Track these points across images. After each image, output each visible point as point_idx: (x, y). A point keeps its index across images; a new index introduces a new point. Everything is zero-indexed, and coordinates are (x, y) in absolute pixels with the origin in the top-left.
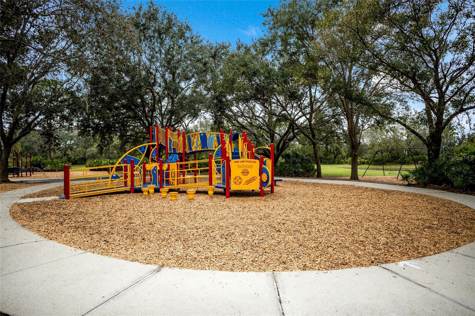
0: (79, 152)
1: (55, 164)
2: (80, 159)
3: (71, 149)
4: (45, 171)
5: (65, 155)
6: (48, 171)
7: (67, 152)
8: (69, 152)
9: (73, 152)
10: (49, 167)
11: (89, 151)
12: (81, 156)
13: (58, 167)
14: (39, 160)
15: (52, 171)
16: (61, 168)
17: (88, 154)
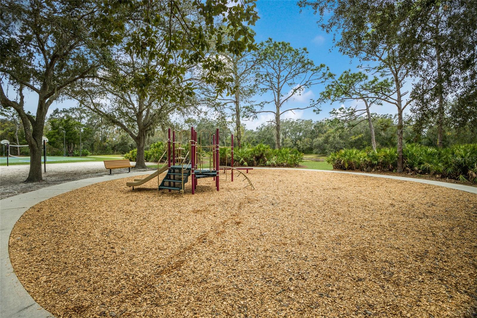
0: (307, 142)
1: (283, 155)
2: (307, 148)
3: (300, 140)
4: (269, 166)
5: (295, 145)
6: (274, 166)
7: (297, 142)
8: (298, 142)
9: (302, 143)
10: (274, 160)
11: (316, 141)
12: (309, 146)
13: (287, 160)
14: (262, 149)
15: (279, 166)
16: (291, 161)
17: (314, 144)
